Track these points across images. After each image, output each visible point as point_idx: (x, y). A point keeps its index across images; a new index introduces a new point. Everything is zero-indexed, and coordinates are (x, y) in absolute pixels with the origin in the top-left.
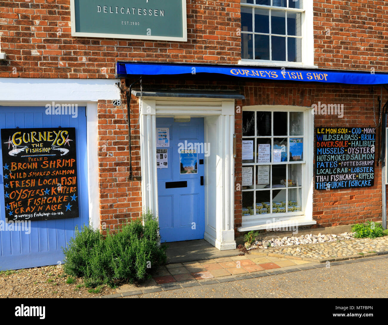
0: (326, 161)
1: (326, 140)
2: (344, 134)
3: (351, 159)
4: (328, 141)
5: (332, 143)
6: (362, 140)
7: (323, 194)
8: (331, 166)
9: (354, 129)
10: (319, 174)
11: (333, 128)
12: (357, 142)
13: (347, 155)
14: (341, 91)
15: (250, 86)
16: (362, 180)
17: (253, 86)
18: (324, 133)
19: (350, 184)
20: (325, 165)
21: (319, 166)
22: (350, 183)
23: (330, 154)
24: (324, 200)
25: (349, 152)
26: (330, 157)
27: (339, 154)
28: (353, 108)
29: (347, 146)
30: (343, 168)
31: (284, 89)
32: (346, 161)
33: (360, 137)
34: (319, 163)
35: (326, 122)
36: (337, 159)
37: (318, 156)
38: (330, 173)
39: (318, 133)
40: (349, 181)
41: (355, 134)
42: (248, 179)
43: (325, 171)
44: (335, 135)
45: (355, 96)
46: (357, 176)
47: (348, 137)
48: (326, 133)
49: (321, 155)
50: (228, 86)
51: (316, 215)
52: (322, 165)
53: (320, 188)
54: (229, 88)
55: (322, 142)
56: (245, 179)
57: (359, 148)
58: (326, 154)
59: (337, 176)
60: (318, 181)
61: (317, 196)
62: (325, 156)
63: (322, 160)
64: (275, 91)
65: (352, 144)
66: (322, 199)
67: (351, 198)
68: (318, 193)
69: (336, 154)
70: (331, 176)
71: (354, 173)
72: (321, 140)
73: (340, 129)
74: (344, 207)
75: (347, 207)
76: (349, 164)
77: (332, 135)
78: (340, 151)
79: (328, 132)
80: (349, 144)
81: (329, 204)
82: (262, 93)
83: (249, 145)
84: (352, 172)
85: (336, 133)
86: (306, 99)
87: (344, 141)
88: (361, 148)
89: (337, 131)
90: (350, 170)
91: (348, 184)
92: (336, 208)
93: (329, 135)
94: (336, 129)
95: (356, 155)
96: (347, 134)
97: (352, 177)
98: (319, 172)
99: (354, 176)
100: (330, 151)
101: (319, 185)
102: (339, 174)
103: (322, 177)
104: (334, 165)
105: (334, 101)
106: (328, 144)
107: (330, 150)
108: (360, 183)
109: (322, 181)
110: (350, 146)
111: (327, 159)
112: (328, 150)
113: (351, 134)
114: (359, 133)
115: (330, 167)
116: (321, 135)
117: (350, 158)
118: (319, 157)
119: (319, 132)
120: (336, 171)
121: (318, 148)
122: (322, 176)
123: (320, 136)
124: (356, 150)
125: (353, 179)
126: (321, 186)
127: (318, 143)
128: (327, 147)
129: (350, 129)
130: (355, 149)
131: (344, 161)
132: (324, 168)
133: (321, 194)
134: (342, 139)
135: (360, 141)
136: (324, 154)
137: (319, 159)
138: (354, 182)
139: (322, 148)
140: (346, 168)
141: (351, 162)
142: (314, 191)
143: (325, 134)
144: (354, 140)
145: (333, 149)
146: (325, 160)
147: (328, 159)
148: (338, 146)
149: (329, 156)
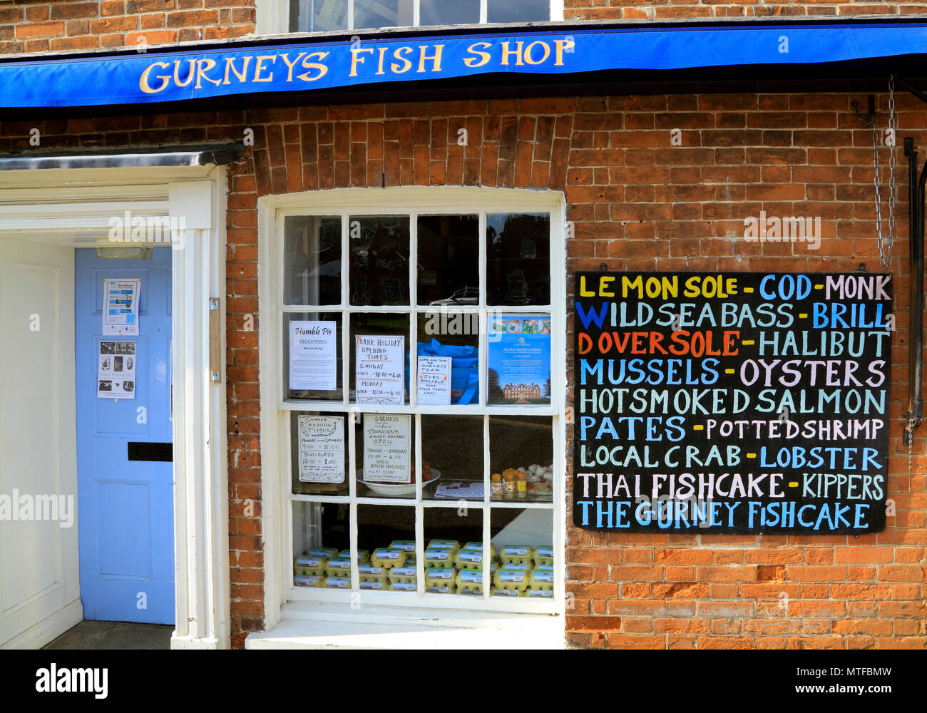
0: (628, 413)
1: (623, 324)
2: (716, 304)
3: (758, 408)
4: (636, 329)
5: (655, 340)
6: (816, 325)
7: (614, 547)
8: (654, 436)
9: (773, 277)
10: (592, 464)
11: (659, 276)
12: (791, 334)
13: (736, 392)
14: (704, 120)
15: (288, 123)
16: (819, 502)
17: (299, 122)
18: (611, 295)
19: (757, 517)
20: (622, 429)
21: (592, 432)
22: (752, 512)
23: (643, 385)
24: (620, 573)
25: (749, 377)
26: (648, 398)
27: (695, 386)
28: (772, 187)
29: (736, 353)
30: (715, 448)
31: (427, 123)
32: (730, 416)
33: (803, 316)
34: (588, 422)
35: (629, 250)
36: (682, 406)
37: (583, 392)
38: (647, 465)
39: (584, 293)
40: (751, 504)
41: (778, 301)
42: (329, 459)
43: (620, 456)
44: (672, 305)
45: (783, 138)
46: (793, 485)
47: (738, 314)
48: (625, 295)
49: (600, 389)
50: (206, 127)
51: (583, 631)
52: (607, 427)
53: (599, 524)
54: (211, 137)
55: (605, 335)
56: (317, 458)
57: (798, 362)
58: (623, 385)
59: (687, 480)
60: (586, 494)
61: (586, 553)
62: (620, 391)
63: (606, 408)
64: (390, 134)
65: (763, 342)
66: (610, 568)
67: (763, 574)
68: (591, 542)
69: (678, 388)
70: (655, 477)
71: (778, 469)
72: (599, 323)
73: (698, 279)
74: (726, 612)
75: (741, 611)
76: (750, 430)
77: (656, 303)
78: (697, 372)
79: (632, 293)
80: (745, 343)
81: (646, 591)
82: (333, 144)
83: (320, 337)
84: (763, 464)
85: (675, 294)
86: (528, 157)
87: (719, 332)
88: (814, 364)
89: (682, 287)
90: (751, 456)
91: (741, 515)
92: (684, 612)
93: (640, 305)
94: (675, 279)
95: (787, 394)
96: (731, 299)
97: (764, 485)
98: (589, 460)
99: (773, 485)
100: (647, 372)
101: (592, 510)
102: (695, 470)
103: (605, 480)
104: (669, 433)
105: (667, 162)
106: (635, 343)
107: (644, 368)
108: (811, 516)
109: (609, 495)
110: (752, 352)
111: (632, 407)
112: (636, 365)
113: (755, 300)
114: (799, 297)
115: (649, 438)
116: (598, 302)
117: (752, 405)
118: (589, 396)
119: (587, 290)
120: (679, 456)
121: (584, 357)
122: (610, 476)
123: (592, 310)
124: (785, 369)
125: (772, 495)
126: (605, 517)
127: (582, 335)
128: (628, 356)
129: (746, 279)
130: (780, 366)
131: (720, 419)
132: (616, 443)
133: (604, 547)
134: (706, 321)
135: (805, 334)
136: (613, 382)
137: (589, 405)
138: (779, 510)
139: (606, 358)
140: (729, 448)
141: (759, 423)
142: (570, 534)
143: (618, 299)
144: (774, 328)
145: (660, 362)
146: (620, 410)
147: (639, 405)
148: (685, 352)
149: (640, 394)
